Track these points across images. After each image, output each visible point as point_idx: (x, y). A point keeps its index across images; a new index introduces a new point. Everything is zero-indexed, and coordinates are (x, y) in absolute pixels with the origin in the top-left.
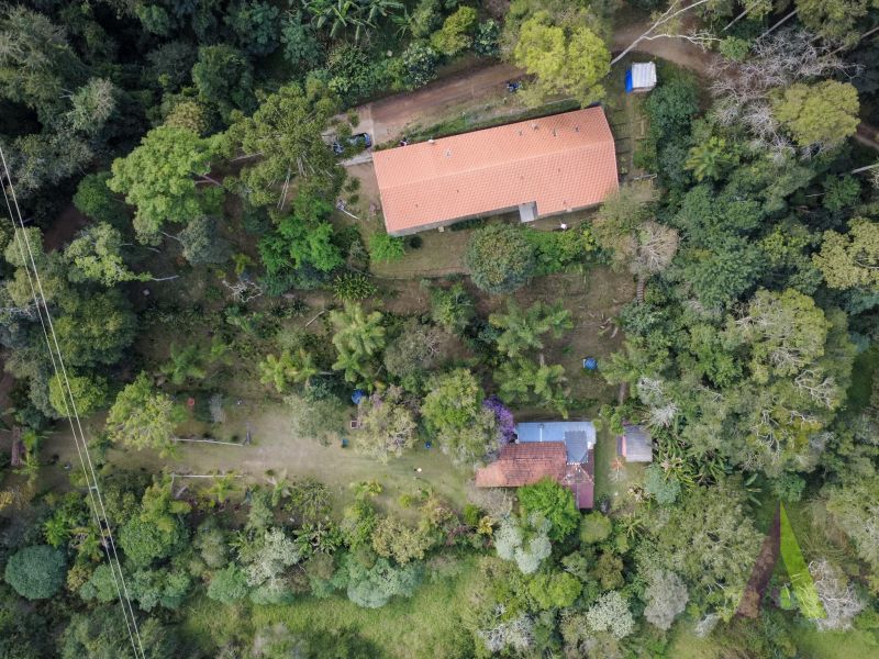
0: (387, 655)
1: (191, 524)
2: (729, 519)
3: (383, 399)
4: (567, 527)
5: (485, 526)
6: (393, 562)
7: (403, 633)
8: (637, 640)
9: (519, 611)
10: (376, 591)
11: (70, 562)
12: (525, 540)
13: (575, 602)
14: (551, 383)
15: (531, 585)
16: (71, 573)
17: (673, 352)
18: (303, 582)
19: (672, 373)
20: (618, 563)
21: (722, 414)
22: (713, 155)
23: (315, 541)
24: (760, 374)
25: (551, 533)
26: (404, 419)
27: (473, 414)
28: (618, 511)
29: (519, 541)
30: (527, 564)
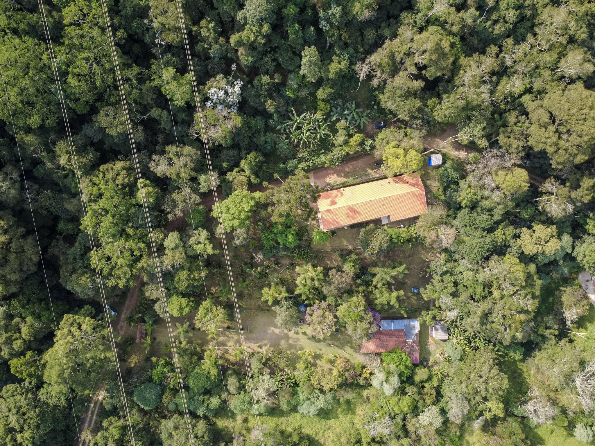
0: (316, 443)
1: (223, 371)
2: (486, 366)
3: (319, 308)
4: (407, 372)
5: (366, 373)
6: (322, 391)
7: (324, 431)
8: (444, 434)
9: (385, 415)
10: (313, 405)
11: (163, 392)
12: (387, 377)
13: (413, 411)
14: (398, 299)
15: (391, 402)
16: (164, 397)
17: (456, 284)
18: (277, 402)
19: (455, 295)
20: (433, 391)
21: (479, 313)
22: (469, 196)
23: (282, 380)
24: (496, 294)
25: (400, 375)
26: (330, 317)
27: (363, 315)
28: (432, 366)
29: (384, 379)
30: (388, 390)
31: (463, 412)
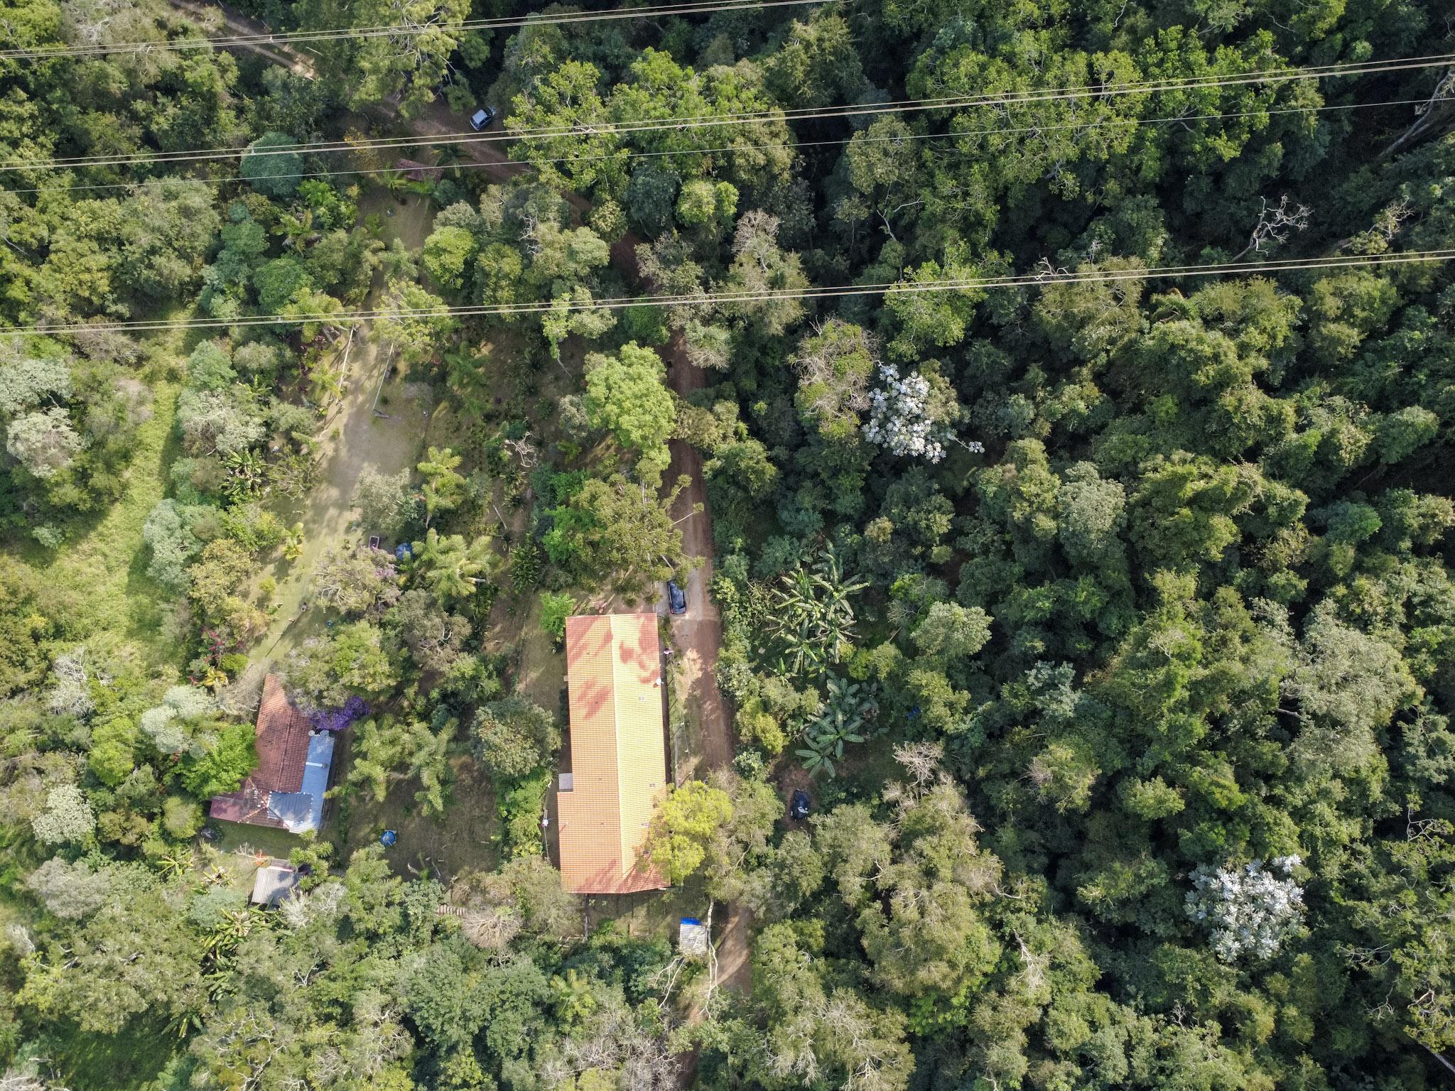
0: (82, 532)
1: (290, 336)
2: (150, 978)
3: (385, 580)
4: (191, 781)
5: (216, 679)
6: (194, 559)
7: (105, 556)
8: (24, 849)
9: (97, 701)
10: (165, 533)
11: (275, 199)
12: (183, 722)
13: (91, 773)
14: (367, 782)
15: (126, 721)
16: (263, 198)
17: (373, 937)
18: (194, 450)
19: (345, 928)
20: (130, 839)
21: (279, 978)
22: (573, 999)
23: (242, 472)
24: (319, 1034)
25: (188, 758)
26: (353, 600)
27: (342, 681)
28: (200, 851)
29: (184, 712)
30: (154, 718)
31: (54, 896)
